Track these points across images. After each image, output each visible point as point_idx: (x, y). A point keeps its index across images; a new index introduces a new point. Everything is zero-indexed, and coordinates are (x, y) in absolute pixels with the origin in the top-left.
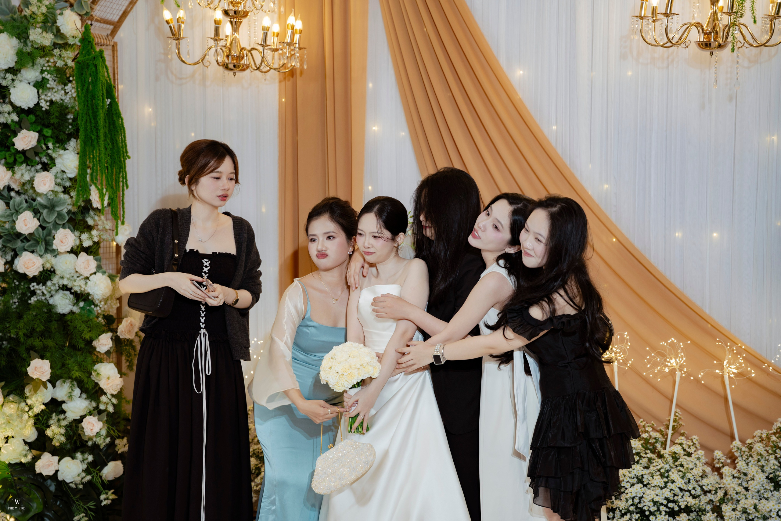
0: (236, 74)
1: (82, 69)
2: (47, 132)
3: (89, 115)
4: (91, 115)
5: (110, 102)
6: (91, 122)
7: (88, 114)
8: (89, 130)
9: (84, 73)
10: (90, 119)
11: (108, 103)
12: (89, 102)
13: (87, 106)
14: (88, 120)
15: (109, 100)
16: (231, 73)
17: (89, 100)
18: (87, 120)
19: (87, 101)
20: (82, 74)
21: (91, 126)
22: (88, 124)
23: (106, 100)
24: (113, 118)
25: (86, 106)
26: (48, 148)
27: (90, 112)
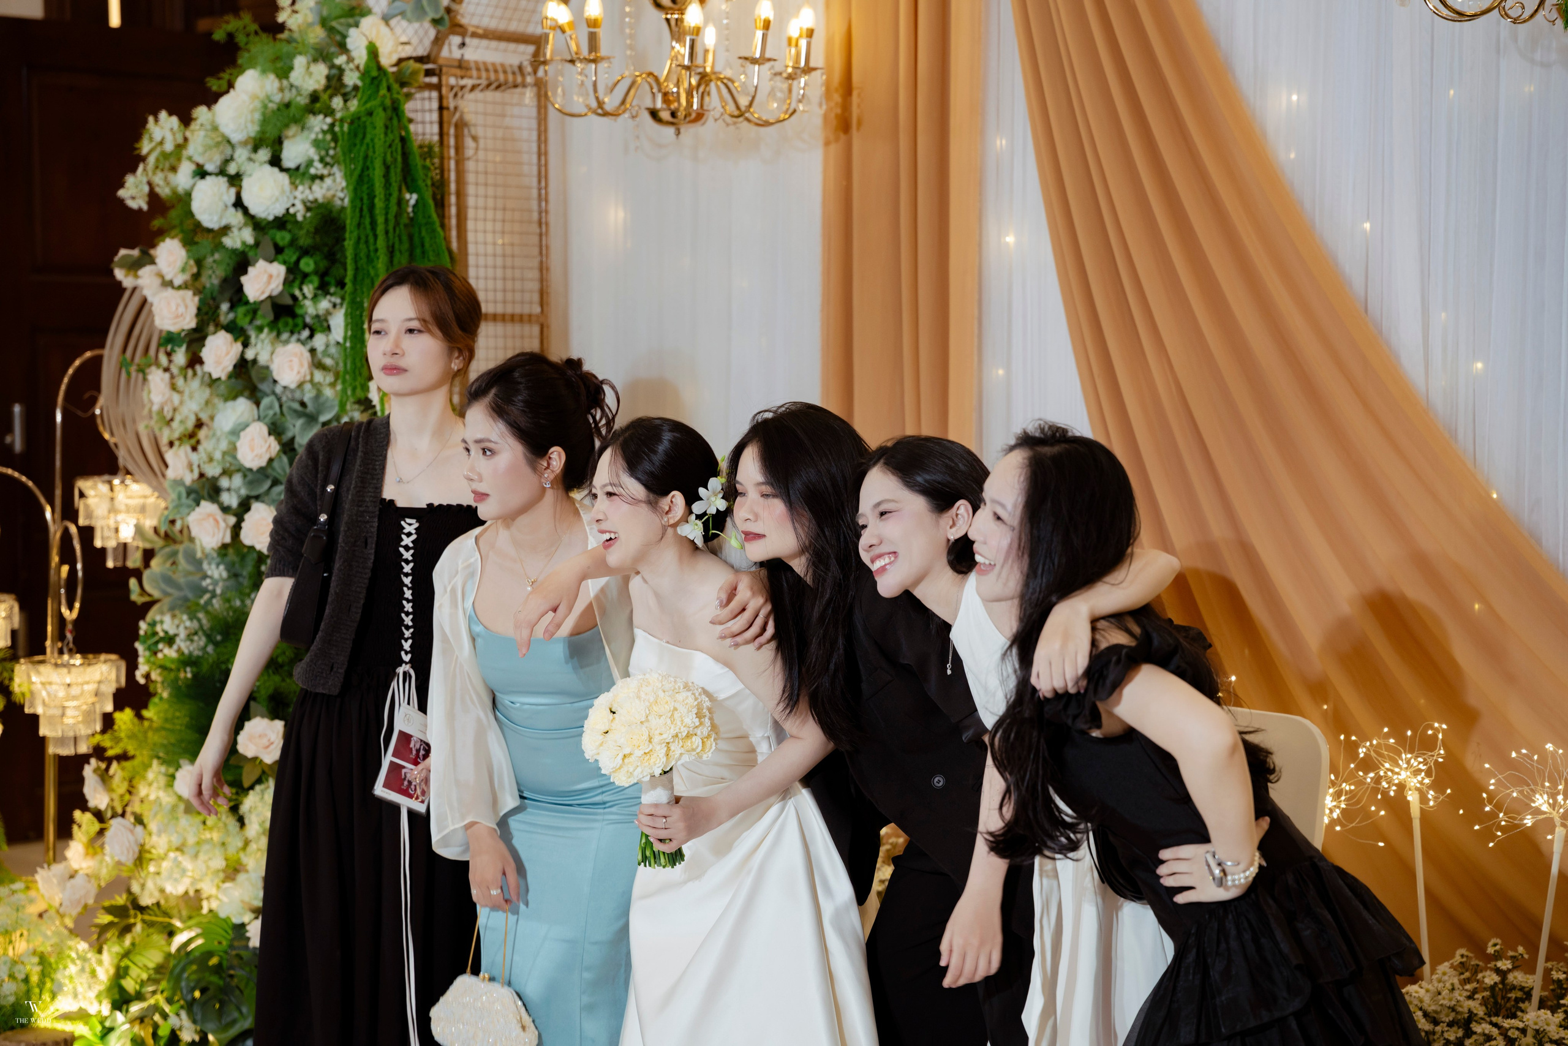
0: (682, 130)
1: (356, 135)
2: (308, 264)
3: (365, 228)
4: (368, 227)
5: (417, 201)
6: (367, 242)
7: (362, 226)
8: (364, 260)
9: (358, 142)
10: (367, 237)
11: (412, 202)
12: (365, 201)
13: (361, 210)
14: (363, 239)
15: (415, 196)
16: (671, 130)
17: (365, 197)
18: (359, 238)
19: (362, 200)
20: (355, 145)
21: (369, 251)
22: (362, 246)
23: (408, 196)
24: (420, 233)
25: (358, 210)
26: (305, 297)
27: (367, 221)
